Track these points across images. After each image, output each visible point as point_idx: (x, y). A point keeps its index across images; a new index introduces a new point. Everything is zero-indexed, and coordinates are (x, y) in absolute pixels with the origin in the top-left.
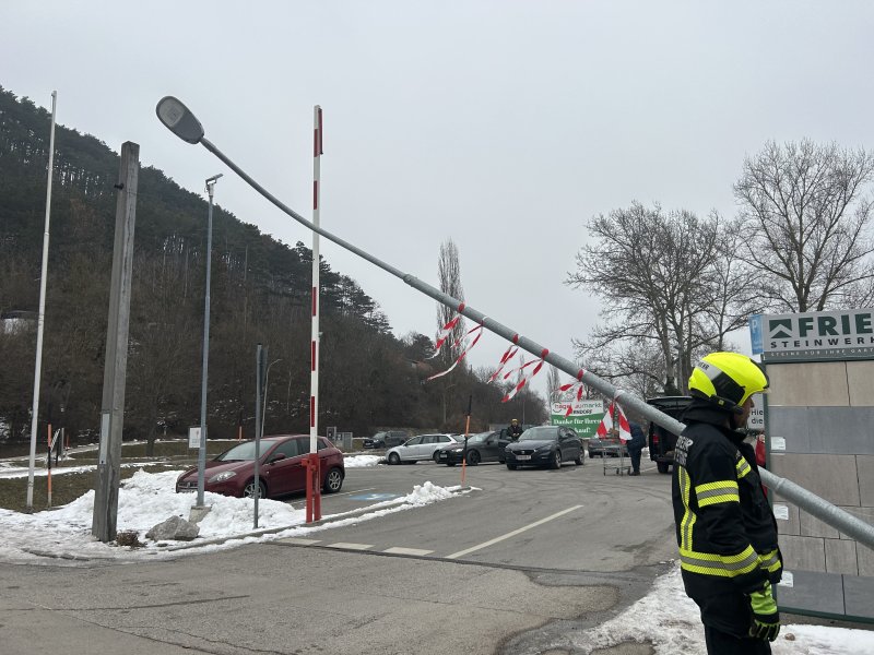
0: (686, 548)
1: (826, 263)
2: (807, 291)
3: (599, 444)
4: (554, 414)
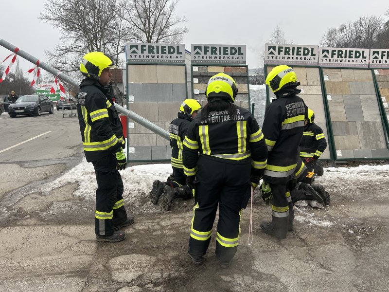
0: (87, 142)
3: (61, 104)
4: (36, 89)
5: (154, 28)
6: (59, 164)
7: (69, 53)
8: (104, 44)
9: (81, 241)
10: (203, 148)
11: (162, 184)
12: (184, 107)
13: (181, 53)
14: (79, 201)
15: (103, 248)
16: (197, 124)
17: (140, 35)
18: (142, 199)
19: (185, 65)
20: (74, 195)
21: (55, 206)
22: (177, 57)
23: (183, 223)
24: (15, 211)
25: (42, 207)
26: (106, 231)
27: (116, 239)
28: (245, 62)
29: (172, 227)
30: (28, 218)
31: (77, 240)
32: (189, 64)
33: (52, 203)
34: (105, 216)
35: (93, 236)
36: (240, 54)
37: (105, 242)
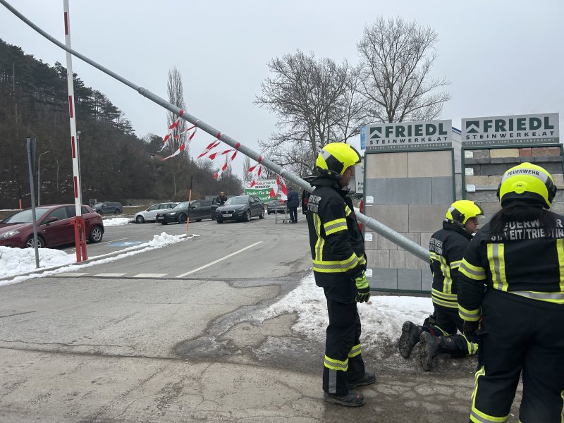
0: (319, 260)
1: (405, 97)
2: (394, 114)
3: (273, 206)
4: (247, 188)
5: (398, 99)
6: (272, 285)
7: (286, 142)
8: (329, 127)
9: (303, 396)
10: (494, 278)
11: (417, 328)
12: (452, 213)
13: (446, 133)
14: (299, 339)
15: (333, 412)
16: (483, 241)
17: (377, 111)
18: (386, 347)
19: (452, 150)
20: (292, 330)
21: (270, 342)
22: (439, 139)
23: (453, 395)
24: (225, 343)
25: (255, 342)
26: (338, 387)
27: (351, 401)
28: (557, 139)
29: (435, 398)
30: (239, 354)
31: (299, 394)
32: (457, 147)
33: (266, 338)
34: (338, 365)
35: (320, 392)
36: (547, 127)
37: (336, 404)
